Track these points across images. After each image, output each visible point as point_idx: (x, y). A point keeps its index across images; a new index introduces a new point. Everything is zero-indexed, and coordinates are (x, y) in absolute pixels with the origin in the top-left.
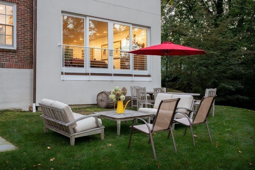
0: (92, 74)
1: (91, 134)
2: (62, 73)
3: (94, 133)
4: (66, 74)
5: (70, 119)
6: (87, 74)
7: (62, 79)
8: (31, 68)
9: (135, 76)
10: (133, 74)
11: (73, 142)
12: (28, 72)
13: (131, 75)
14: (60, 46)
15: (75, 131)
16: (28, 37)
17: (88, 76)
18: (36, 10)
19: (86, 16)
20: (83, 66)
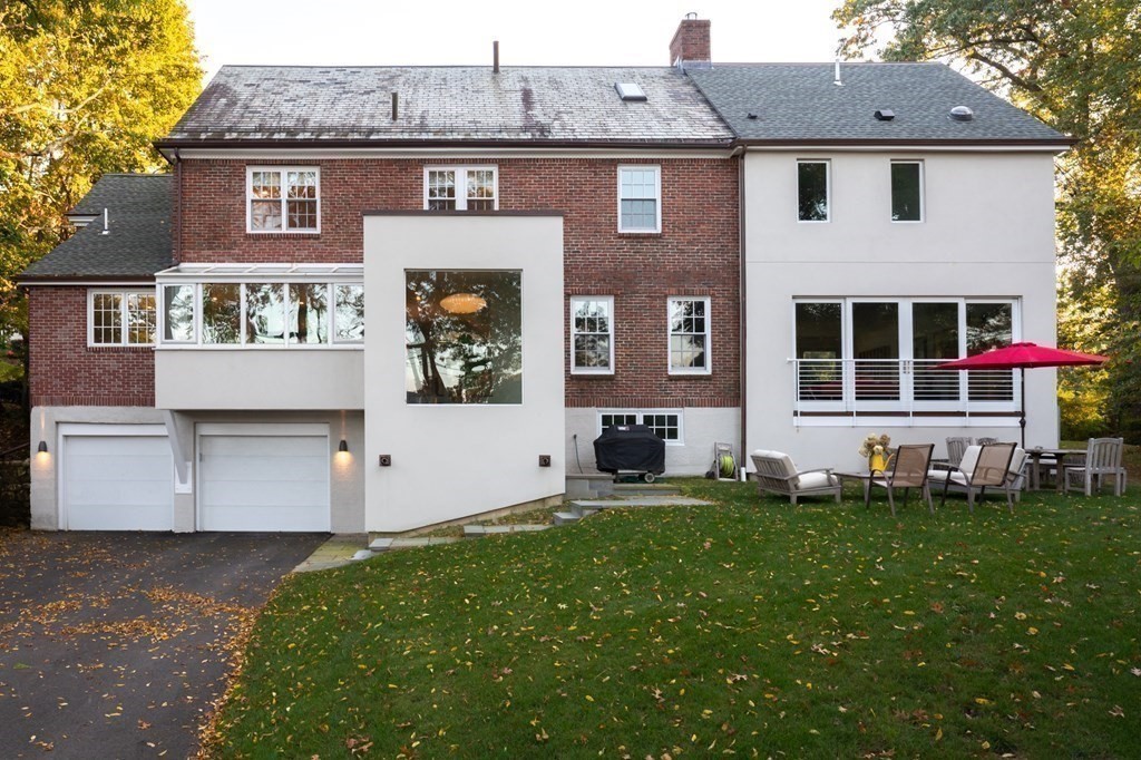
0: (860, 414)
1: (820, 493)
2: (796, 414)
3: (825, 493)
4: (803, 414)
5: (790, 472)
6: (849, 414)
7: (795, 424)
8: (736, 405)
9: (972, 414)
10: (968, 410)
11: (794, 500)
12: (730, 413)
13: (962, 414)
14: (790, 362)
15: (796, 487)
16: (731, 350)
17: (851, 418)
18: (744, 303)
19: (844, 297)
20: (841, 398)
